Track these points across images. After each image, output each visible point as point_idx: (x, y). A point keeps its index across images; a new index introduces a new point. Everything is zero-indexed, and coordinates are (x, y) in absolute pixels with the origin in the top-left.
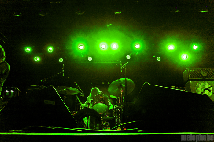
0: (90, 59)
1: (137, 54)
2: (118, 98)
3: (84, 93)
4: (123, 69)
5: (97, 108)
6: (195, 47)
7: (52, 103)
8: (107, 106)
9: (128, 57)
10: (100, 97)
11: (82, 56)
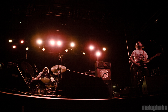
0: (44, 49)
1: (72, 49)
2: (58, 75)
3: (38, 70)
4: (61, 58)
5: (44, 80)
6: (104, 49)
7: (16, 76)
8: (49, 80)
9: (66, 51)
10: (46, 74)
11: (39, 47)
